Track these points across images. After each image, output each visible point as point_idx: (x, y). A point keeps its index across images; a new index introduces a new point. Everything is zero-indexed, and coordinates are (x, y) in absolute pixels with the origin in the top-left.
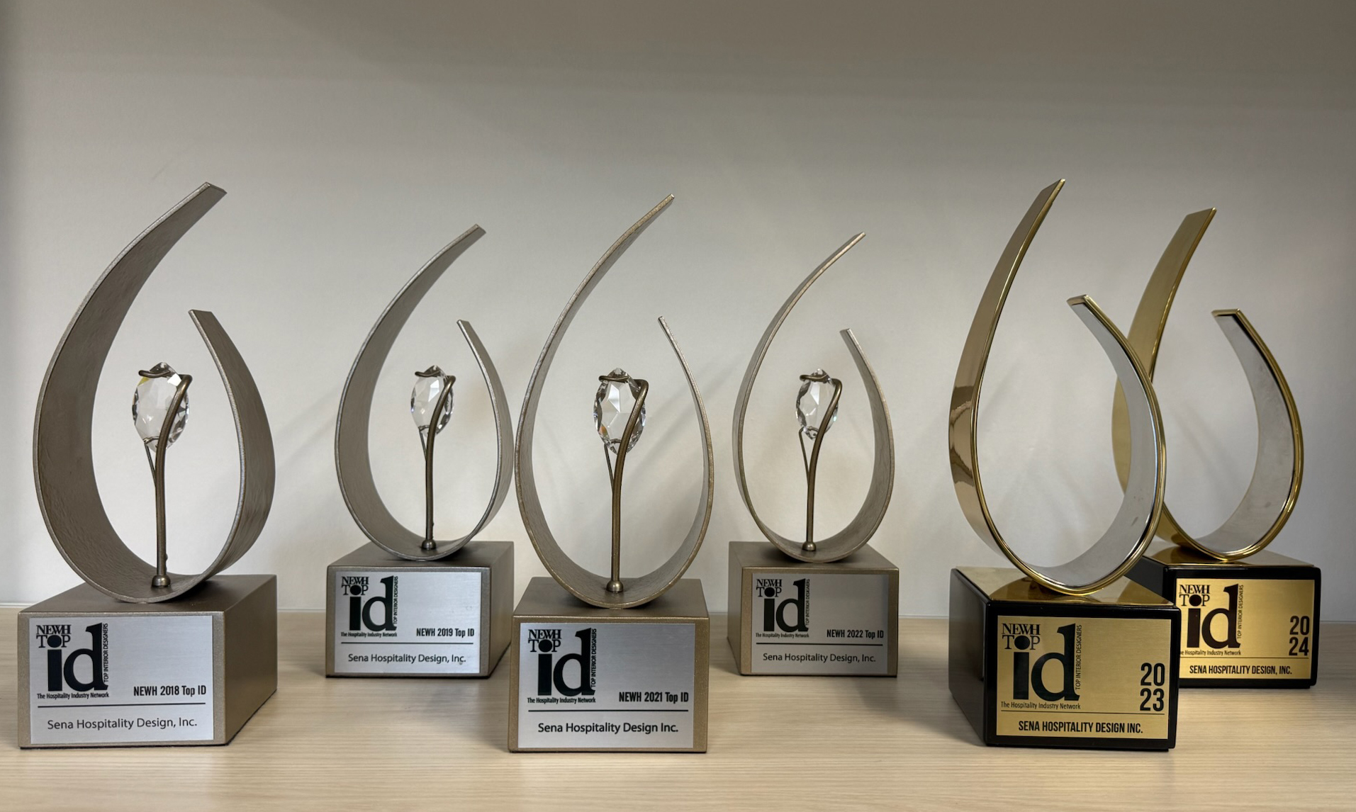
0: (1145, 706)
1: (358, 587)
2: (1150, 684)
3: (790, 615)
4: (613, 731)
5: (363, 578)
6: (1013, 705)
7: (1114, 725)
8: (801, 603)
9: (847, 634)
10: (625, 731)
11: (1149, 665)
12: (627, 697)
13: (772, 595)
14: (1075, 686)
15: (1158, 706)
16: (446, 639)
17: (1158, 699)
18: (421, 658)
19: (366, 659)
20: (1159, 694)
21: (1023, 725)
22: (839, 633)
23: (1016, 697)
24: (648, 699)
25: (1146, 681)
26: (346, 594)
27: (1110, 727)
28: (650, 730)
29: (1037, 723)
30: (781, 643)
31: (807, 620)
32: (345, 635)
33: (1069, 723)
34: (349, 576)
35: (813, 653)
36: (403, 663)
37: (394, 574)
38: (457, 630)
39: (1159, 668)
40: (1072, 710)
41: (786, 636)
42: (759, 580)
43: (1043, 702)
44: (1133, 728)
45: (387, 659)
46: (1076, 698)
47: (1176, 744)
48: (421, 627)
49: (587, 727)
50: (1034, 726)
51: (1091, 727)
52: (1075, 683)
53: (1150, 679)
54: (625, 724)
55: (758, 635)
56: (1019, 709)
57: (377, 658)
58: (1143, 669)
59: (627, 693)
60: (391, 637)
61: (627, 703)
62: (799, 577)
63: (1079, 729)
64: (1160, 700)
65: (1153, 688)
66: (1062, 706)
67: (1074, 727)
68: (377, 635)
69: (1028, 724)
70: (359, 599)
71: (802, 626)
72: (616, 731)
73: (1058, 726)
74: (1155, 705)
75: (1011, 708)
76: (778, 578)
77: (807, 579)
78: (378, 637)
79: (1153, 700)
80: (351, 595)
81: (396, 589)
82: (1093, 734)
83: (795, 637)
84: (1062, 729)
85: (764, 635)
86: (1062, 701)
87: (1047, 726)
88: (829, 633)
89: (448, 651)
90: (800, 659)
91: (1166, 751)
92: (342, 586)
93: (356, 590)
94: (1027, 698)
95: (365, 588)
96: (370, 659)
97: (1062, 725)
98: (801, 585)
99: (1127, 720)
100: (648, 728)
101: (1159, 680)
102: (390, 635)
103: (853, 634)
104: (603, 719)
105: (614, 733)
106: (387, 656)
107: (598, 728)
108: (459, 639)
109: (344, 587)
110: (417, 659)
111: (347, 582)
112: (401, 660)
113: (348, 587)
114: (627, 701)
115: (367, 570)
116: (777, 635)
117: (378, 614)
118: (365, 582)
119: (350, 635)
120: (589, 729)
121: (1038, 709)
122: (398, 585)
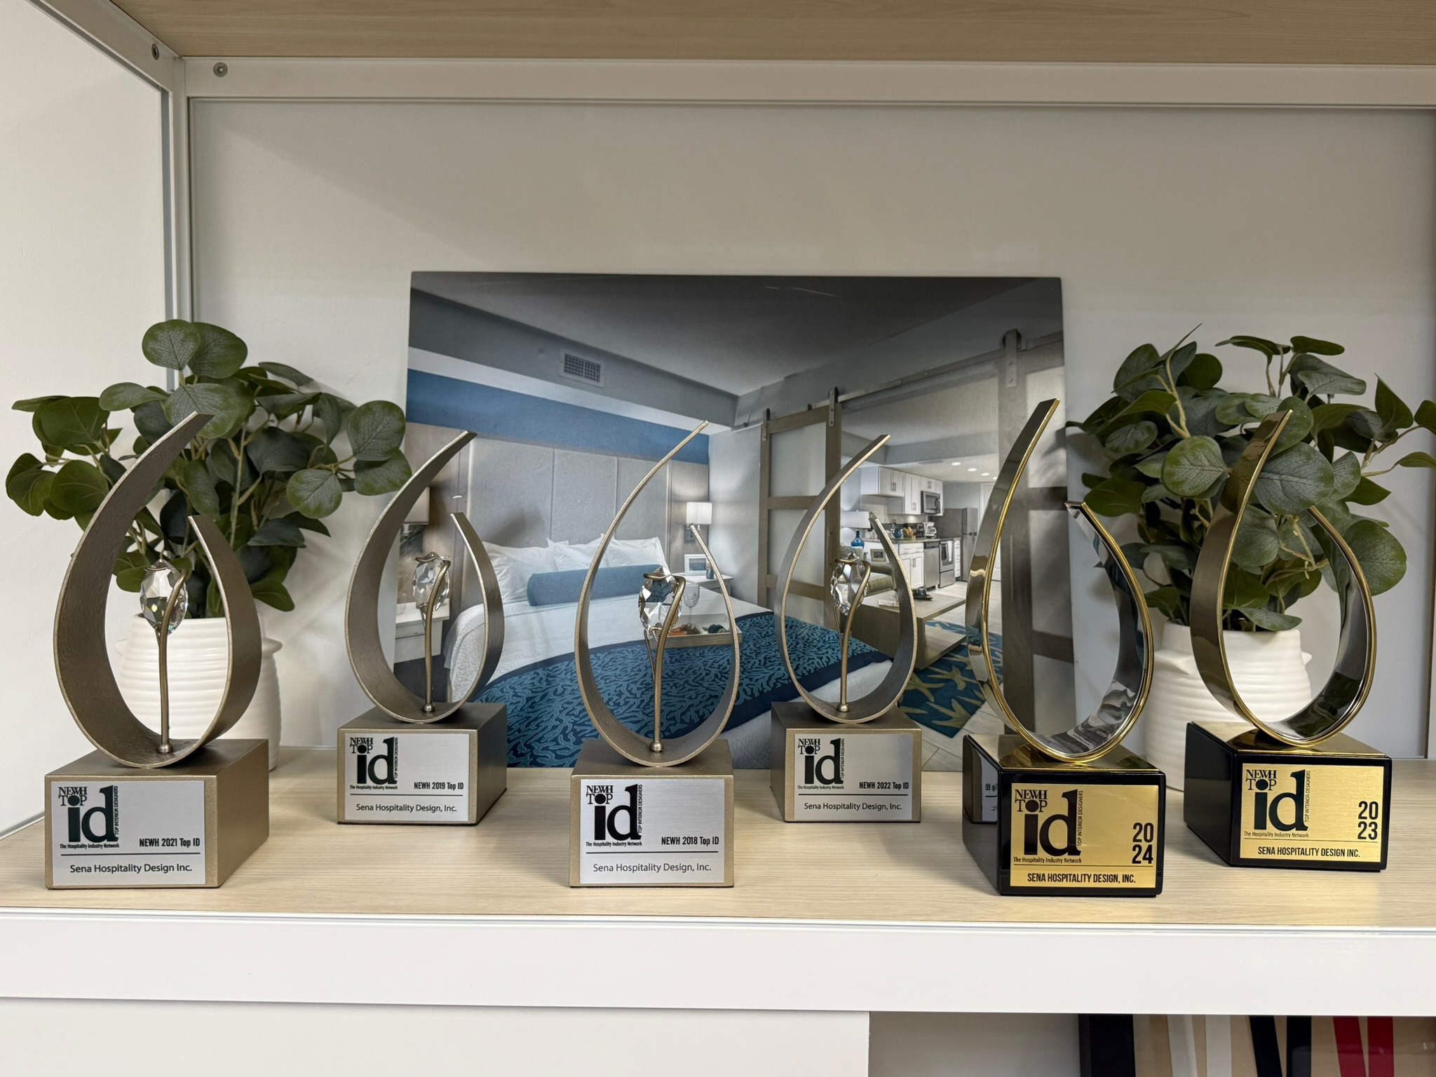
0: (1362, 836)
1: (364, 747)
2: (1366, 818)
3: (828, 770)
4: (135, 871)
5: (368, 739)
6: (1254, 834)
7: (1336, 851)
8: (836, 759)
9: (876, 785)
10: (145, 870)
11: (1366, 803)
12: (146, 842)
13: (812, 753)
14: (1304, 819)
15: (1373, 836)
16: (440, 791)
17: (1373, 830)
18: (419, 808)
19: (372, 808)
20: (1373, 826)
21: (1261, 850)
22: (871, 785)
23: (1256, 827)
24: (165, 844)
25: (1363, 815)
26: (354, 752)
27: (1333, 852)
28: (167, 870)
29: (1273, 848)
30: (820, 795)
31: (842, 774)
32: (354, 787)
33: (1299, 849)
34: (357, 737)
35: (847, 803)
36: (403, 811)
37: (395, 736)
38: (448, 783)
39: (1374, 806)
40: (1302, 838)
41: (824, 788)
42: (800, 740)
43: (1278, 832)
44: (1352, 853)
45: (390, 809)
46: (1305, 828)
47: (1388, 865)
48: (418, 781)
49: (113, 867)
50: (1270, 851)
51: (1317, 852)
52: (1304, 817)
53: (1366, 814)
54: (145, 865)
55: (800, 787)
56: (1259, 837)
57: (381, 808)
58: (1360, 806)
59: (146, 839)
60: (393, 790)
61: (147, 847)
62: (835, 737)
63: (1308, 853)
64: (1374, 830)
65: (1368, 821)
66: (1293, 835)
67: (1303, 852)
68: (381, 788)
69: (1265, 849)
70: (365, 757)
71: (837, 779)
72: (138, 871)
73: (1290, 851)
74: (1370, 835)
75: (1252, 837)
76: (817, 738)
77: (842, 738)
78: (381, 790)
79: (1369, 830)
80: (358, 753)
81: (396, 749)
82: (1320, 858)
83: (832, 789)
84: (1294, 853)
85: (805, 787)
86: (1294, 831)
87: (1281, 851)
88: (862, 785)
89: (440, 802)
90: (837, 807)
91: (1379, 871)
92: (351, 745)
93: (362, 749)
94: (1265, 829)
95: (370, 747)
96: (375, 808)
97: (1294, 850)
98: (837, 743)
99: (1346, 847)
100: (166, 868)
101: (1373, 815)
102: (392, 788)
103: (882, 785)
104: (125, 862)
105: (136, 873)
106: (389, 805)
107: (123, 869)
108: (450, 792)
109: (352, 747)
110: (415, 809)
111: (355, 742)
112: (401, 809)
113: (355, 747)
114: (146, 846)
115: (371, 732)
116: (816, 787)
117: (381, 770)
118: (370, 743)
119: (358, 787)
120: (114, 869)
121: (1274, 837)
122: (398, 745)
